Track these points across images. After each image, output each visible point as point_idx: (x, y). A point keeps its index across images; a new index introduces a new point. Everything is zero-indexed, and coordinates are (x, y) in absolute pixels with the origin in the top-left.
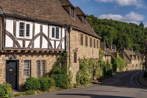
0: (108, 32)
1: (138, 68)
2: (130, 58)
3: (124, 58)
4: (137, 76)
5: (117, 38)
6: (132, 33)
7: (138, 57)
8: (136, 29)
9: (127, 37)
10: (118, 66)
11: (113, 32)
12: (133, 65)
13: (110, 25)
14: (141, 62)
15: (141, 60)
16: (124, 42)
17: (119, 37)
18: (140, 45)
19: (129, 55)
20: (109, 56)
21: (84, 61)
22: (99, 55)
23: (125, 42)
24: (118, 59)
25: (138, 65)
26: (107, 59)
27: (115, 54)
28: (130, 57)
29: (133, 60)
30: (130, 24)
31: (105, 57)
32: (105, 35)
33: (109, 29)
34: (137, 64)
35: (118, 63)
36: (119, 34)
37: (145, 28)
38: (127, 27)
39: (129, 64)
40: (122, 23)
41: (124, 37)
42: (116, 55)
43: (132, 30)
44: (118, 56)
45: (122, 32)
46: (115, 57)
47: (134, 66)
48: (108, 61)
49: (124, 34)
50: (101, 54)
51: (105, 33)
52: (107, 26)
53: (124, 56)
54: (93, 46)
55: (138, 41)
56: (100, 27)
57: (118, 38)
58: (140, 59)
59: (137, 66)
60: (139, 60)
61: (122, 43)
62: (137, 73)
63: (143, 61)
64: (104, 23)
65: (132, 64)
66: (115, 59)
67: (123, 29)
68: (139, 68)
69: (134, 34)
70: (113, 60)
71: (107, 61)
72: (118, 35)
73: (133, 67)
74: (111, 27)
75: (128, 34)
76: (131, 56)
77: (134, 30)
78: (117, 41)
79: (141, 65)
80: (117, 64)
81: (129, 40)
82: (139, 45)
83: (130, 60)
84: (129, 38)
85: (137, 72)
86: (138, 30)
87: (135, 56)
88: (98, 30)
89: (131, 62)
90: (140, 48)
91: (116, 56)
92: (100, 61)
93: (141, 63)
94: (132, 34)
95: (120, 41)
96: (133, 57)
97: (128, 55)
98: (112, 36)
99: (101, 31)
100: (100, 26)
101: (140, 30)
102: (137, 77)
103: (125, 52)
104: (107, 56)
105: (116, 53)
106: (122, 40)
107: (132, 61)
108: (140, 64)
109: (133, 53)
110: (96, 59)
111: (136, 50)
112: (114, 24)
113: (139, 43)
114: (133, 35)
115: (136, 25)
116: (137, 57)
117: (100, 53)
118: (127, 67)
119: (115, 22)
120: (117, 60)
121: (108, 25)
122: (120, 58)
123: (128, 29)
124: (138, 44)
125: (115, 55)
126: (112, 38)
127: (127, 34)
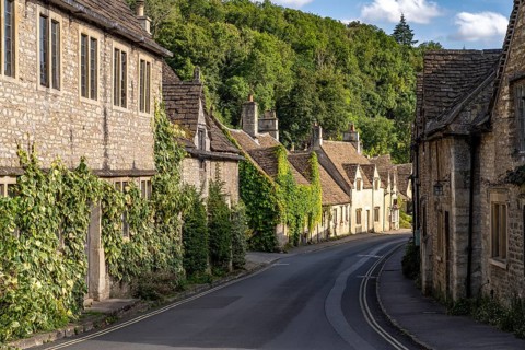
0: (252, 57)
1: (381, 227)
2: (346, 178)
3: (318, 179)
4: (373, 268)
5: (294, 90)
6: (361, 66)
7: (383, 176)
8: (381, 52)
9: (340, 85)
10: (285, 214)
11: (277, 63)
12: (359, 212)
13: (262, 31)
14: (395, 196)
15: (395, 190)
16: (323, 105)
17: (301, 82)
18: (393, 122)
19: (343, 165)
20: (225, 160)
21: (24, 179)
22: (157, 148)
23: (330, 106)
24: (284, 181)
25: (381, 210)
26: (210, 175)
27: (272, 155)
28: (344, 174)
29: (358, 189)
30: (353, 25)
31: (202, 165)
32: (238, 74)
33: (258, 44)
34: (377, 210)
35: (281, 203)
36: (304, 71)
37: (416, 45)
38: (338, 41)
39: (338, 207)
40: (316, 20)
41: (324, 84)
42: (276, 161)
43: (359, 52)
44: (284, 166)
45: (316, 63)
46: (269, 174)
47: (364, 215)
48: (217, 190)
49: (326, 71)
50: (169, 148)
51: (238, 64)
52: (246, 29)
53: (318, 169)
54: (111, 93)
55: (385, 103)
56: (215, 36)
57: (297, 90)
58: (392, 185)
59: (377, 219)
60: (389, 189)
61: (316, 110)
62: (373, 254)
63: (404, 193)
64: (237, 17)
65: (355, 206)
66: (271, 180)
67: (321, 46)
68: (387, 227)
69: (368, 73)
70: (260, 184)
71: (215, 190)
72: (298, 75)
73: (359, 221)
74: (265, 35)
75: (344, 71)
76: (351, 168)
77: (370, 54)
78: (293, 105)
79: (397, 213)
80: (277, 207)
81: (348, 101)
82: (391, 123)
83: (347, 190)
84: (347, 91)
85: (375, 245)
86: (389, 55)
87: (368, 170)
88: (208, 49)
89: (349, 195)
90: (395, 137)
91: (275, 168)
92: (158, 188)
93: (395, 202)
94: (358, 72)
95: (306, 103)
96: (358, 174)
97: (338, 162)
98: (270, 80)
99: (223, 55)
100: (217, 27)
101: (396, 56)
102: (368, 276)
103: (321, 151)
104: (211, 158)
105: (276, 149)
106: (317, 98)
107: (354, 192)
108: (393, 209)
109: (357, 154)
110: (134, 173)
111: (375, 145)
112: (283, 23)
113: (390, 114)
114: (365, 76)
115: (380, 34)
116: (376, 175)
117: (162, 138)
118: (332, 224)
119: (286, 16)
120: (278, 188)
121: (252, 27)
122: (297, 175)
123: (343, 50)
124: (385, 118)
125: (270, 162)
126: (270, 86)
127: (339, 71)
